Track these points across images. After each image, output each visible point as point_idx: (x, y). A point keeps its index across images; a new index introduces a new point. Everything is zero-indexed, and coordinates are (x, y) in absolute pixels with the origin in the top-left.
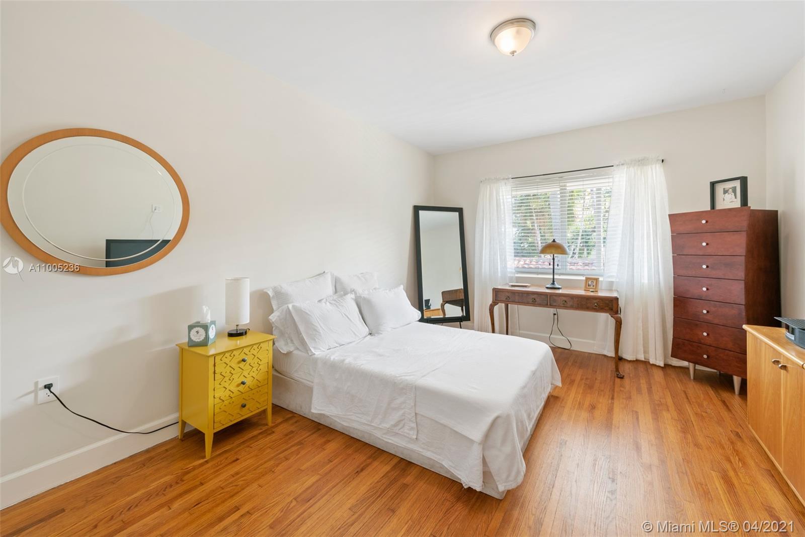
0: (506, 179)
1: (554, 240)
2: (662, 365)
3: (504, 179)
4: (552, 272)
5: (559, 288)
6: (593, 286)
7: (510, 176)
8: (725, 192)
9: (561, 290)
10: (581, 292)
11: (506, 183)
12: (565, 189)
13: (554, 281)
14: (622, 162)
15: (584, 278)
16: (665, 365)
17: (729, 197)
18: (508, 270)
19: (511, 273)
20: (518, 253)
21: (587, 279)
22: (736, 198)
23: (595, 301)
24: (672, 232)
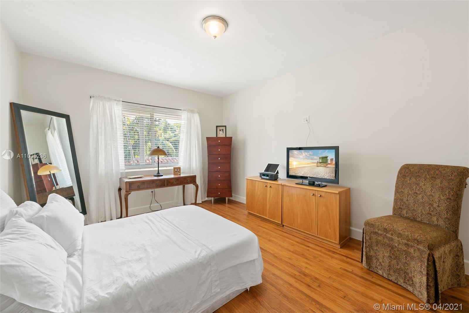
0: (118, 101)
1: (158, 147)
2: (201, 202)
3: (116, 100)
4: (158, 166)
5: (162, 176)
6: (178, 172)
7: (121, 99)
8: (220, 130)
9: (163, 176)
10: (172, 176)
11: (117, 104)
12: (153, 117)
13: (158, 172)
14: (185, 109)
15: (172, 168)
16: (202, 202)
17: (221, 132)
18: (120, 168)
19: (122, 170)
20: (127, 155)
21: (174, 168)
22: (223, 133)
23: (188, 179)
24: (208, 145)
